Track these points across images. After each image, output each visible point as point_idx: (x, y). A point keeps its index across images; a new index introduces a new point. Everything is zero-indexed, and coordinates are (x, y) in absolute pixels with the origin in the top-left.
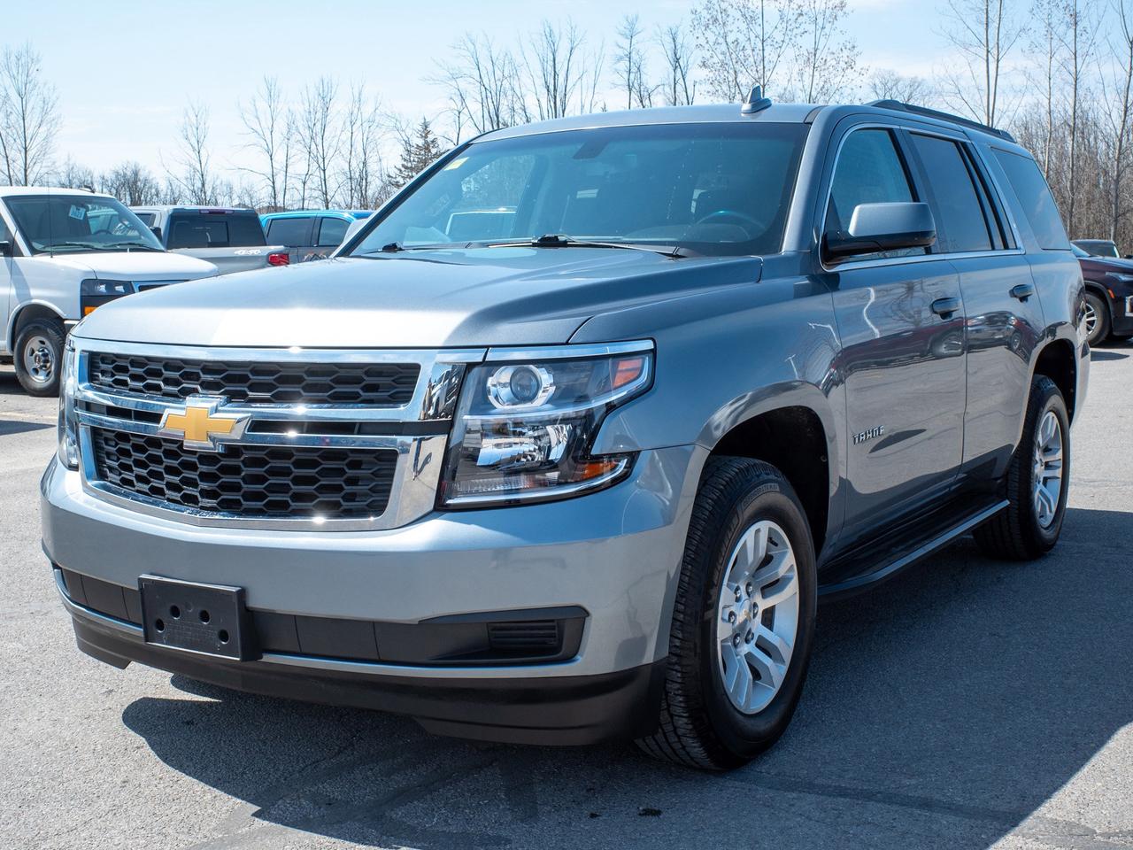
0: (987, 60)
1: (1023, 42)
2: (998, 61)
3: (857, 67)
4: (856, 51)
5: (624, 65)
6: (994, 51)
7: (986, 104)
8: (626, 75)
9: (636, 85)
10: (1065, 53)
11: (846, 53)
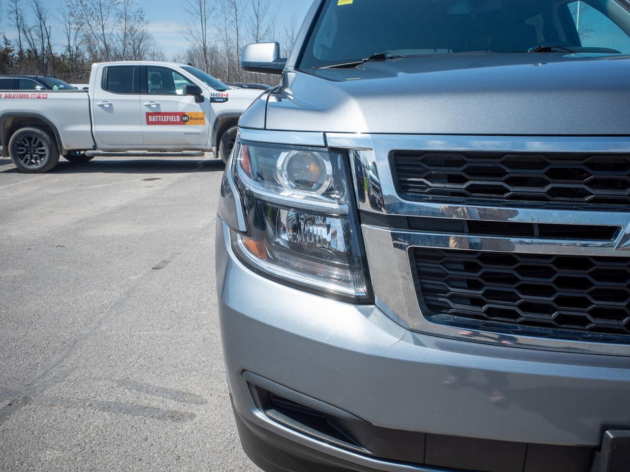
0: (202, 20)
1: (214, 14)
2: (205, 21)
3: (145, 20)
4: (143, 13)
5: (13, 16)
6: (204, 17)
7: (202, 39)
8: (15, 21)
9: (21, 26)
10: (232, 18)
11: (139, 14)
